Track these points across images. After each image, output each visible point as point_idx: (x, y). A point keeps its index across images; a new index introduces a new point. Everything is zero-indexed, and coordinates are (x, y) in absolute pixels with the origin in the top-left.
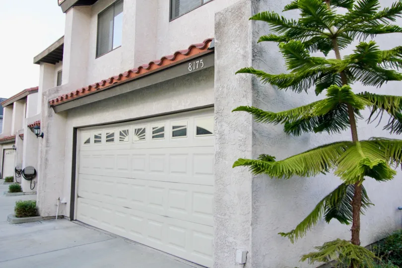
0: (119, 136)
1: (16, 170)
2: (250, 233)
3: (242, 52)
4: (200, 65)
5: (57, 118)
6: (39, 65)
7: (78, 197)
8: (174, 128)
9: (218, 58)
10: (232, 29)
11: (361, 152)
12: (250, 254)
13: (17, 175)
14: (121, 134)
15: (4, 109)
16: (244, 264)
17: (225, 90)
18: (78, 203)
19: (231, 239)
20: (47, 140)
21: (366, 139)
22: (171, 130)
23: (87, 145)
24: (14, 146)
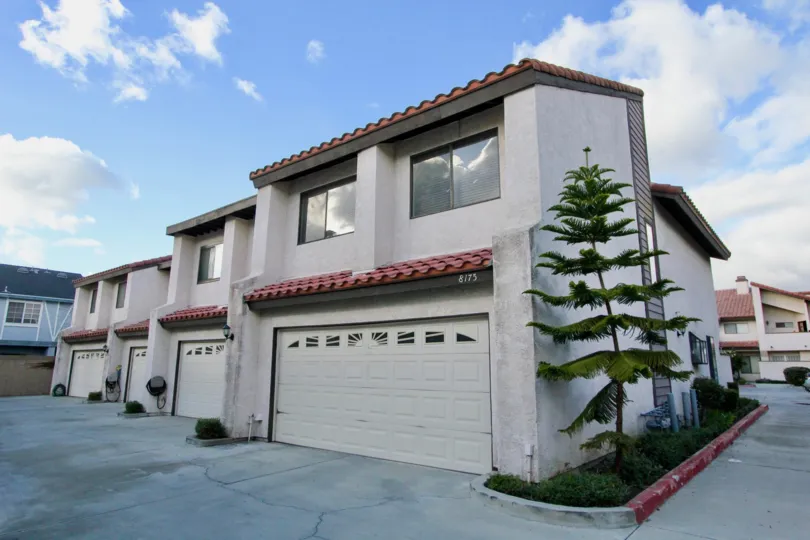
0: (347, 340)
1: (107, 383)
2: (536, 429)
3: (522, 274)
4: (473, 278)
5: (250, 316)
6: (173, 238)
7: (278, 412)
8: (427, 333)
9: (497, 276)
10: (511, 253)
11: (626, 360)
12: (536, 447)
13: (109, 390)
14: (350, 337)
15: (78, 291)
16: (531, 456)
17: (506, 305)
18: (279, 419)
19: (516, 436)
20: (240, 343)
21: (626, 349)
22: (424, 336)
23: (294, 349)
24: (105, 347)
